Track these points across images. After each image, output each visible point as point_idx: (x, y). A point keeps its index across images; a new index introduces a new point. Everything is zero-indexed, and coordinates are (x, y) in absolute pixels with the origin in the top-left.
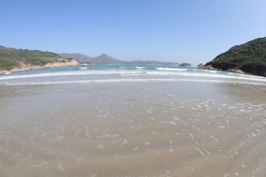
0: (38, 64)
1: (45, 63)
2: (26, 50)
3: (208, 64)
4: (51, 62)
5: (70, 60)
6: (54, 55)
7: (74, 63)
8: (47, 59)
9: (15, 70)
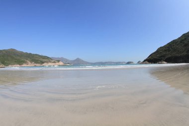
0: (38, 63)
1: (43, 63)
2: (30, 54)
3: (145, 61)
4: (47, 62)
5: (59, 61)
6: (48, 58)
7: (61, 63)
8: (44, 60)
9: (24, 65)
